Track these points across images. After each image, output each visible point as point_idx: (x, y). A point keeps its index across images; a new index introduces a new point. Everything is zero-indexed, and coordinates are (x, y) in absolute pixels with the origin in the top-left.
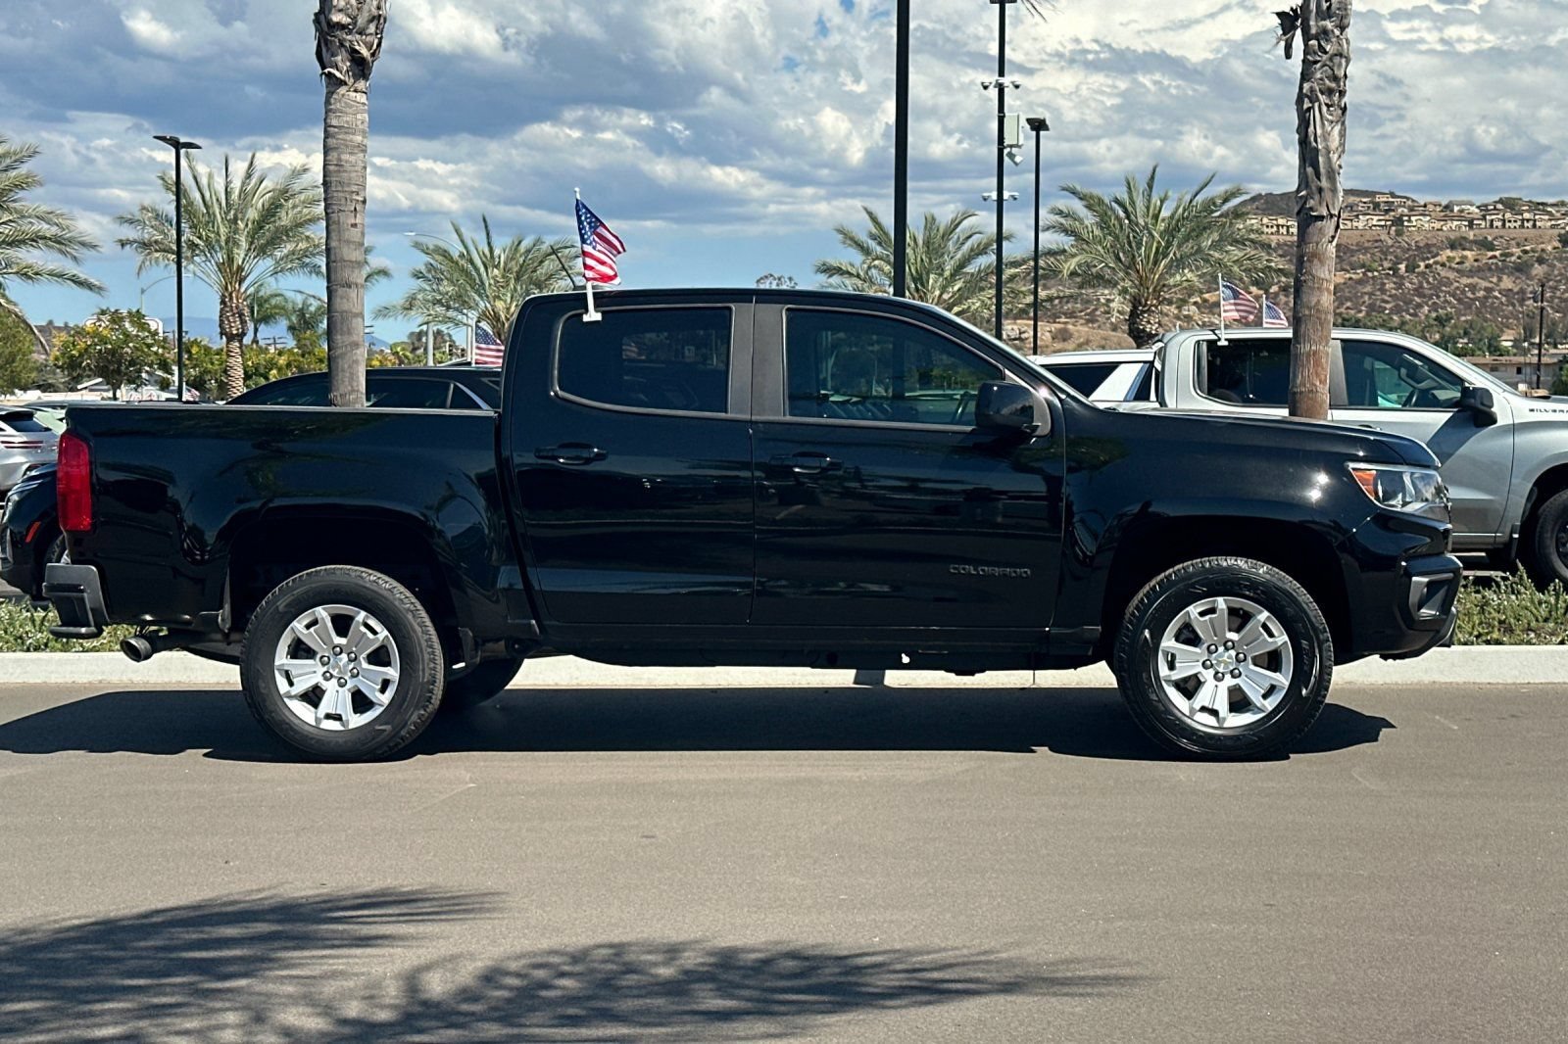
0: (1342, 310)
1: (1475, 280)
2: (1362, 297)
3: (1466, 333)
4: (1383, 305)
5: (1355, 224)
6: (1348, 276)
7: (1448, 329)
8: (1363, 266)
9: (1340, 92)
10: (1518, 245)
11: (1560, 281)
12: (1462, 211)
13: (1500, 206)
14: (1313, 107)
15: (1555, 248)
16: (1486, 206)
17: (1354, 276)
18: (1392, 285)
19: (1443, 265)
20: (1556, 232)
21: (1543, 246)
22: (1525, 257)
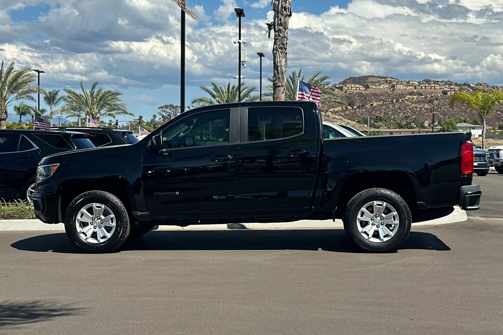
0: (376, 114)
1: (417, 105)
2: (382, 110)
3: (414, 122)
4: (388, 112)
5: (380, 87)
6: (378, 103)
7: (408, 120)
8: (382, 100)
9: (285, 48)
10: (430, 94)
11: (443, 105)
12: (413, 83)
13: (424, 82)
14: (277, 53)
15: (441, 95)
16: (420, 82)
17: (380, 103)
18: (391, 106)
19: (407, 100)
20: (441, 90)
21: (437, 94)
22: (432, 98)
